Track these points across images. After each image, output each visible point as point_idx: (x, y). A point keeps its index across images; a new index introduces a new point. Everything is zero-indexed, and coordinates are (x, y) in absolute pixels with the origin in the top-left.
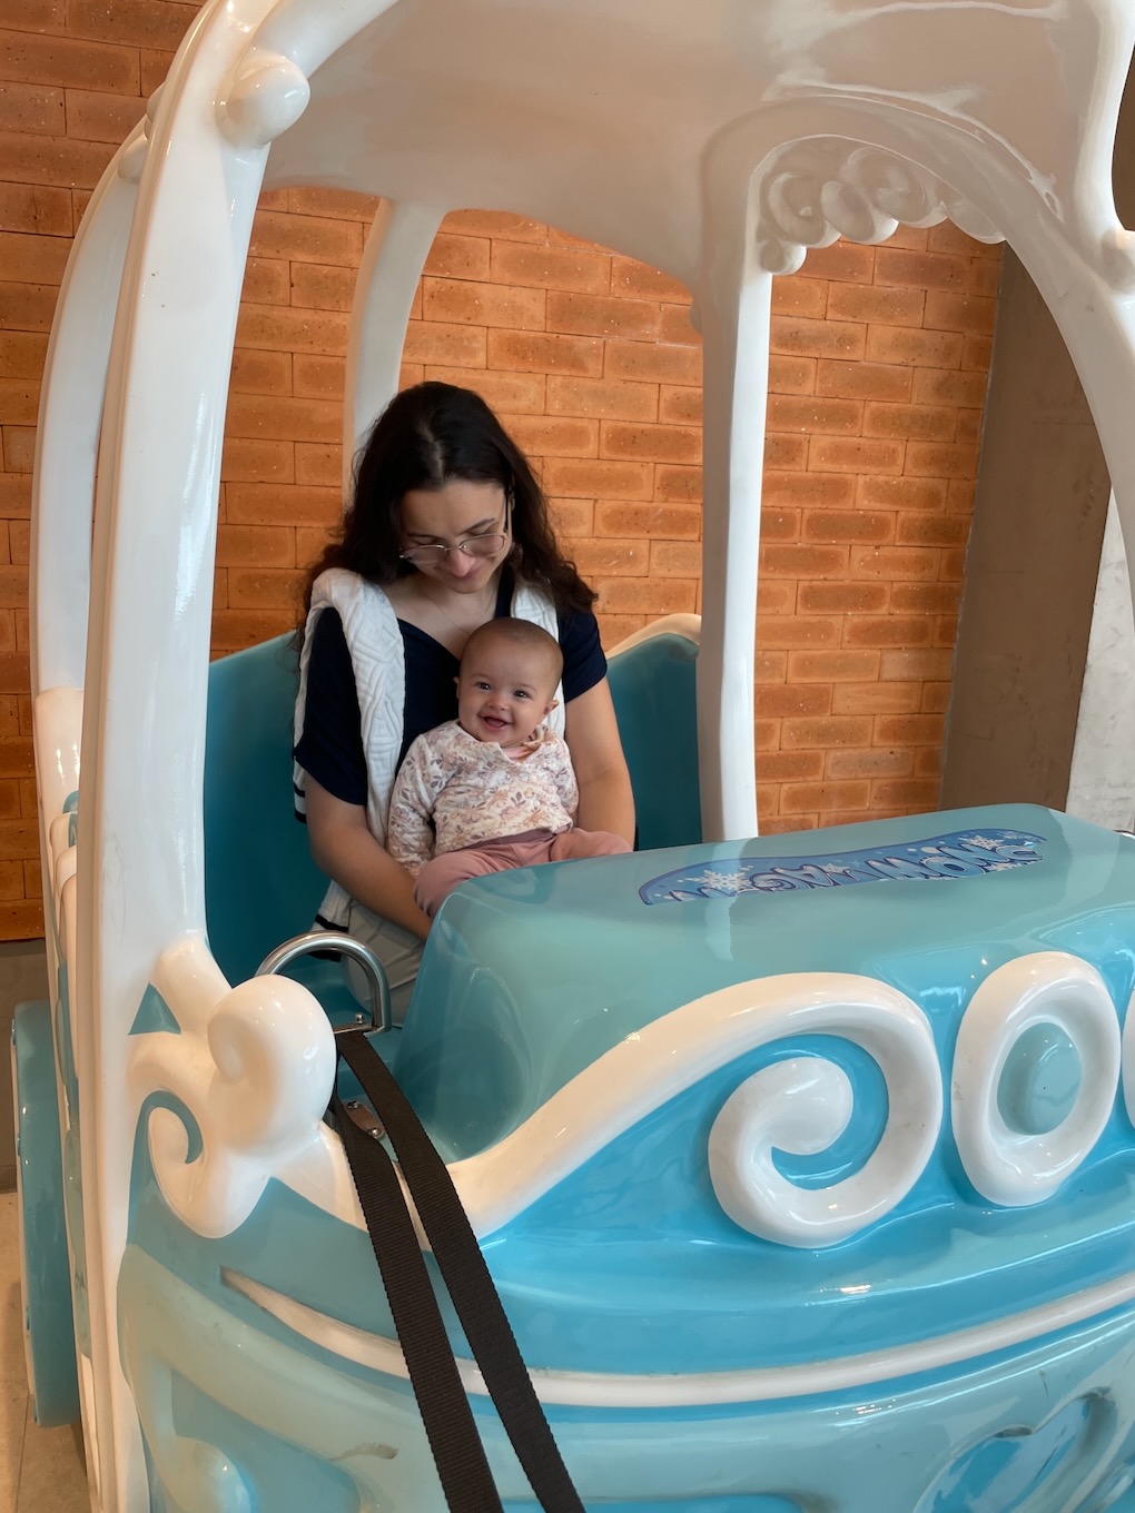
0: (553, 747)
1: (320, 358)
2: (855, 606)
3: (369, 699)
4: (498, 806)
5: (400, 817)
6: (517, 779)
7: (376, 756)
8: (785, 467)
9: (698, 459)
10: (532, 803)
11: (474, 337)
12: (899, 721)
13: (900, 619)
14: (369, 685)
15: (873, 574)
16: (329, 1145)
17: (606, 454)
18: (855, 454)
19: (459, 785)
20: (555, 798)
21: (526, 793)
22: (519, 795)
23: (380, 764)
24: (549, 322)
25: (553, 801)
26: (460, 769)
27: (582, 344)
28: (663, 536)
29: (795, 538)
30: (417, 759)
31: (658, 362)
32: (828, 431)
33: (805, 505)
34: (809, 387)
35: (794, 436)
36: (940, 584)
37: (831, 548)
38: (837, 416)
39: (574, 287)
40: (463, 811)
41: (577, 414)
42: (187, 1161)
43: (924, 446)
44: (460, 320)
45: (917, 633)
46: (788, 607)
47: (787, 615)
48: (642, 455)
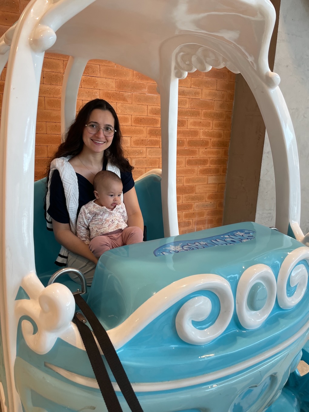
0: (120, 206)
1: (52, 98)
2: (201, 164)
3: (68, 195)
4: (107, 224)
5: (79, 228)
6: (111, 216)
7: (71, 211)
8: (181, 128)
9: (159, 125)
10: (116, 222)
11: (96, 92)
12: (213, 194)
13: (212, 167)
14: (68, 191)
15: (205, 156)
16: (74, 328)
17: (133, 124)
18: (200, 124)
19: (95, 219)
20: (122, 220)
21: (114, 220)
22: (112, 220)
23: (72, 213)
24: (117, 88)
25: (122, 221)
26: (95, 214)
27: (126, 94)
28: (150, 147)
29: (185, 147)
30: (83, 212)
31: (147, 99)
32: (193, 118)
33: (187, 138)
34: (187, 106)
35: (184, 119)
36: (222, 158)
37: (194, 149)
38: (195, 114)
39: (123, 79)
40: (97, 226)
41: (125, 113)
42: (33, 334)
43: (217, 122)
44: (92, 88)
45: (217, 171)
46: (183, 165)
47: (183, 167)
48: (143, 125)
